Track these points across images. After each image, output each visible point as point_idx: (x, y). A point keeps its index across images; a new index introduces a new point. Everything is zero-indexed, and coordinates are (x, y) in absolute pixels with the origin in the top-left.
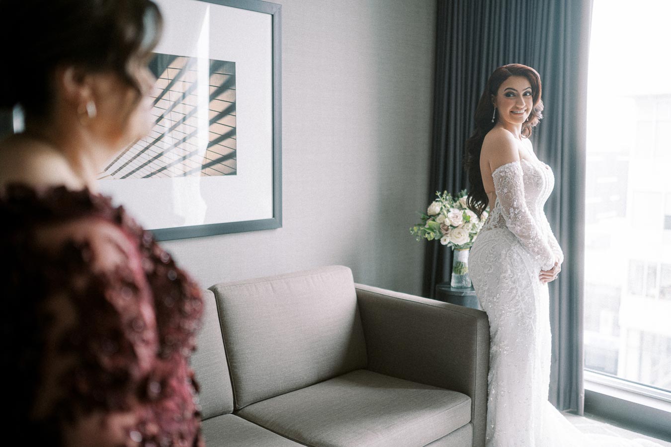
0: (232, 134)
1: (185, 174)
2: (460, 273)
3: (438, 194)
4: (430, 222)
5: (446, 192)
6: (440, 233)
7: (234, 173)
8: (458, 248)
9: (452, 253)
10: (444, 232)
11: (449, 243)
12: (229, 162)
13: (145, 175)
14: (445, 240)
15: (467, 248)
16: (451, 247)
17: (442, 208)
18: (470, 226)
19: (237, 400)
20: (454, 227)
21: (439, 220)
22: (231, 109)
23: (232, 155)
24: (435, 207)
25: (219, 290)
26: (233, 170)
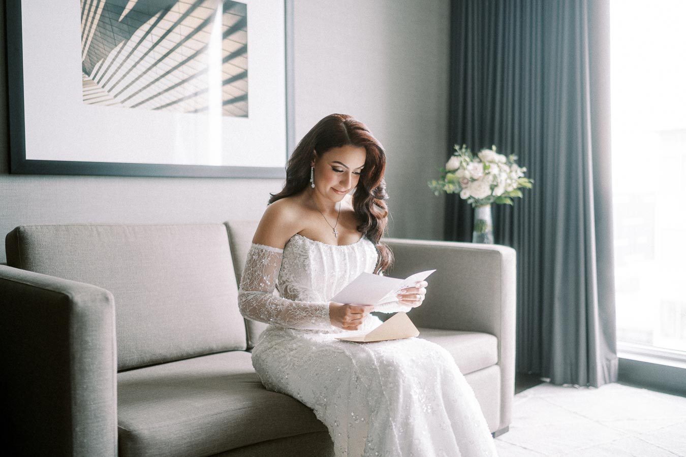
0: (243, 76)
1: (196, 111)
2: (481, 231)
3: (457, 147)
4: (450, 176)
5: (464, 146)
6: (460, 186)
7: (246, 116)
8: (479, 203)
9: (473, 211)
10: (464, 186)
11: (469, 198)
12: (240, 104)
13: (155, 107)
14: (465, 194)
15: (487, 204)
16: (471, 204)
17: (461, 163)
18: (491, 177)
19: (250, 337)
20: (473, 180)
21: (459, 174)
22: (242, 51)
23: (244, 98)
24: (454, 162)
25: (231, 224)
26: (245, 113)
